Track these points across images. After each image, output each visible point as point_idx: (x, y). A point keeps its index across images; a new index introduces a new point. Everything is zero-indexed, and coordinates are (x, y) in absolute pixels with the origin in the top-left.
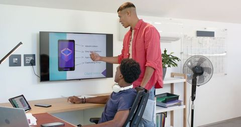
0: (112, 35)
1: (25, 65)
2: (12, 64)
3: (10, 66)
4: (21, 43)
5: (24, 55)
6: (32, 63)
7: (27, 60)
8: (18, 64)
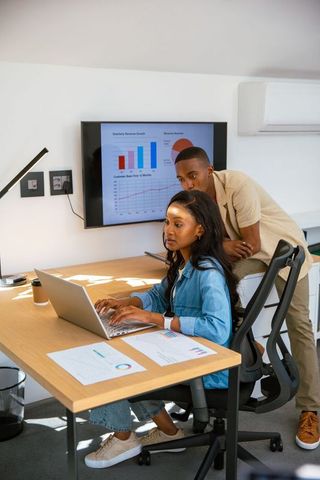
0: (226, 123)
1: (52, 194)
2: (26, 193)
3: (22, 196)
4: (45, 151)
5: (51, 173)
6: (67, 189)
7: (55, 183)
8: (38, 192)
